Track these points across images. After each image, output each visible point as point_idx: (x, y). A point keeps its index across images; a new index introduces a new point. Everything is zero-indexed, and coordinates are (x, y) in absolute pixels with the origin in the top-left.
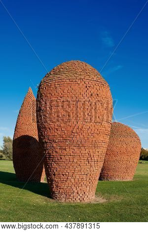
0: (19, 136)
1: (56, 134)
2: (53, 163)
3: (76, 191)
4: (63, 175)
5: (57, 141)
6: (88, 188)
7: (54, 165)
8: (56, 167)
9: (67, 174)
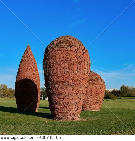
0: (21, 79)
1: (58, 79)
2: (55, 96)
3: (69, 114)
4: (62, 104)
5: (59, 83)
6: (76, 112)
7: (57, 98)
8: (58, 99)
9: (64, 103)
